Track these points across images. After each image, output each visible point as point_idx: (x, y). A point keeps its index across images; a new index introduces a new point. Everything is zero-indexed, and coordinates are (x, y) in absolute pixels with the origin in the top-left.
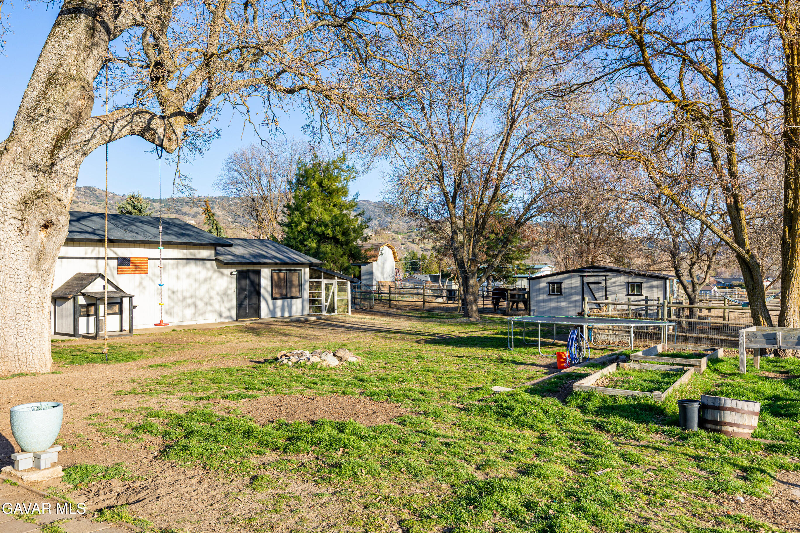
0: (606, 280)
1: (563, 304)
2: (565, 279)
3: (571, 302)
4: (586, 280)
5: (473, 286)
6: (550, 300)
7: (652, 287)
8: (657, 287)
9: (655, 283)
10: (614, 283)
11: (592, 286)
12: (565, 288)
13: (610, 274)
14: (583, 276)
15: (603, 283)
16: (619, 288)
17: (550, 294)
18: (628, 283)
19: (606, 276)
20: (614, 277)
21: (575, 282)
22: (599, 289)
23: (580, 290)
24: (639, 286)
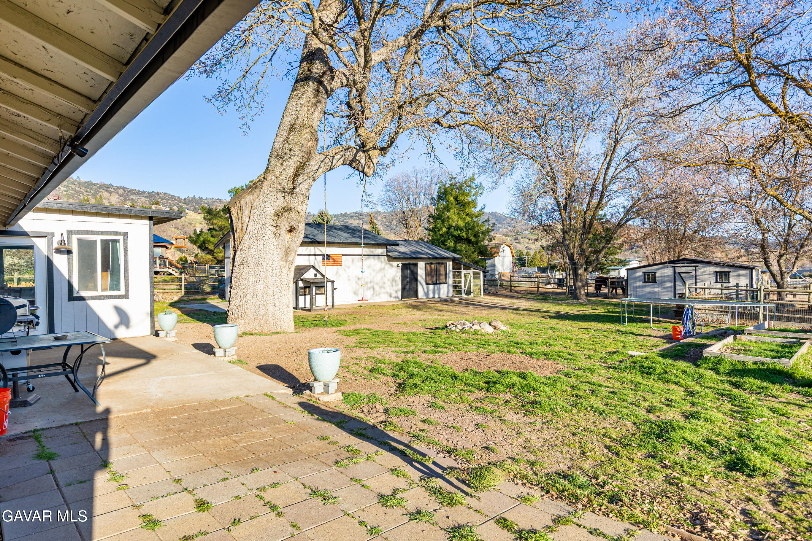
0: (696, 270)
1: (657, 290)
2: (658, 269)
3: (665, 288)
4: (678, 270)
5: (581, 275)
6: (646, 286)
7: (739, 275)
8: (744, 275)
9: (742, 272)
10: (704, 272)
11: (683, 275)
12: (659, 277)
13: (699, 265)
14: (675, 267)
15: (693, 273)
16: (708, 276)
17: (645, 282)
18: (717, 272)
19: (696, 267)
20: (703, 267)
21: (668, 271)
22: (689, 277)
23: (673, 279)
24: (727, 275)
